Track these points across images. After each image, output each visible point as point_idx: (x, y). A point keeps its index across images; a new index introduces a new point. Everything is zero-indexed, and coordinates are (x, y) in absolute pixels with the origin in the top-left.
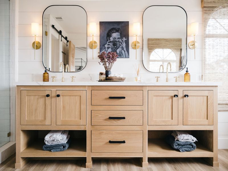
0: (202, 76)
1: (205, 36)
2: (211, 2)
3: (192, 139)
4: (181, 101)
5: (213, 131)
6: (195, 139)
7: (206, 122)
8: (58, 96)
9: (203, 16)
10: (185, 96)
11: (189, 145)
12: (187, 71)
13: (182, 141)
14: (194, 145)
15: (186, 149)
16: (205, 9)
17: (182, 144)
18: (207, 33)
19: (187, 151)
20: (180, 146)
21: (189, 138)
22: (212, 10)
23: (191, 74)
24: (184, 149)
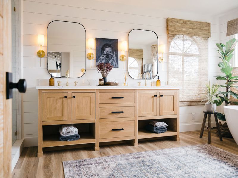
0: (167, 82)
1: (169, 54)
2: (173, 31)
3: (164, 124)
4: (158, 99)
5: (176, 118)
6: (166, 125)
7: (173, 113)
8: (74, 97)
9: (168, 40)
10: (161, 96)
11: (163, 128)
12: (158, 79)
13: (159, 126)
14: (166, 128)
15: (161, 131)
16: (169, 35)
17: (159, 128)
18: (170, 51)
19: (162, 133)
20: (157, 130)
21: (163, 124)
22: (174, 36)
23: (161, 81)
24: (160, 131)
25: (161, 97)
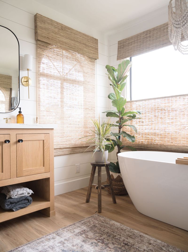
0: (37, 118)
1: (39, 75)
2: (45, 37)
3: (27, 192)
4: (14, 147)
5: (49, 178)
6: (31, 192)
7: (43, 169)
9: (37, 50)
10: (19, 141)
11: (24, 200)
12: (20, 112)
13: (16, 197)
14: (30, 198)
15: (20, 206)
16: (39, 42)
17: (16, 201)
18: (41, 71)
19: (22, 208)
20: (13, 205)
21: (24, 192)
22: (47, 47)
23: (24, 116)
24: (18, 207)
25: (19, 144)
